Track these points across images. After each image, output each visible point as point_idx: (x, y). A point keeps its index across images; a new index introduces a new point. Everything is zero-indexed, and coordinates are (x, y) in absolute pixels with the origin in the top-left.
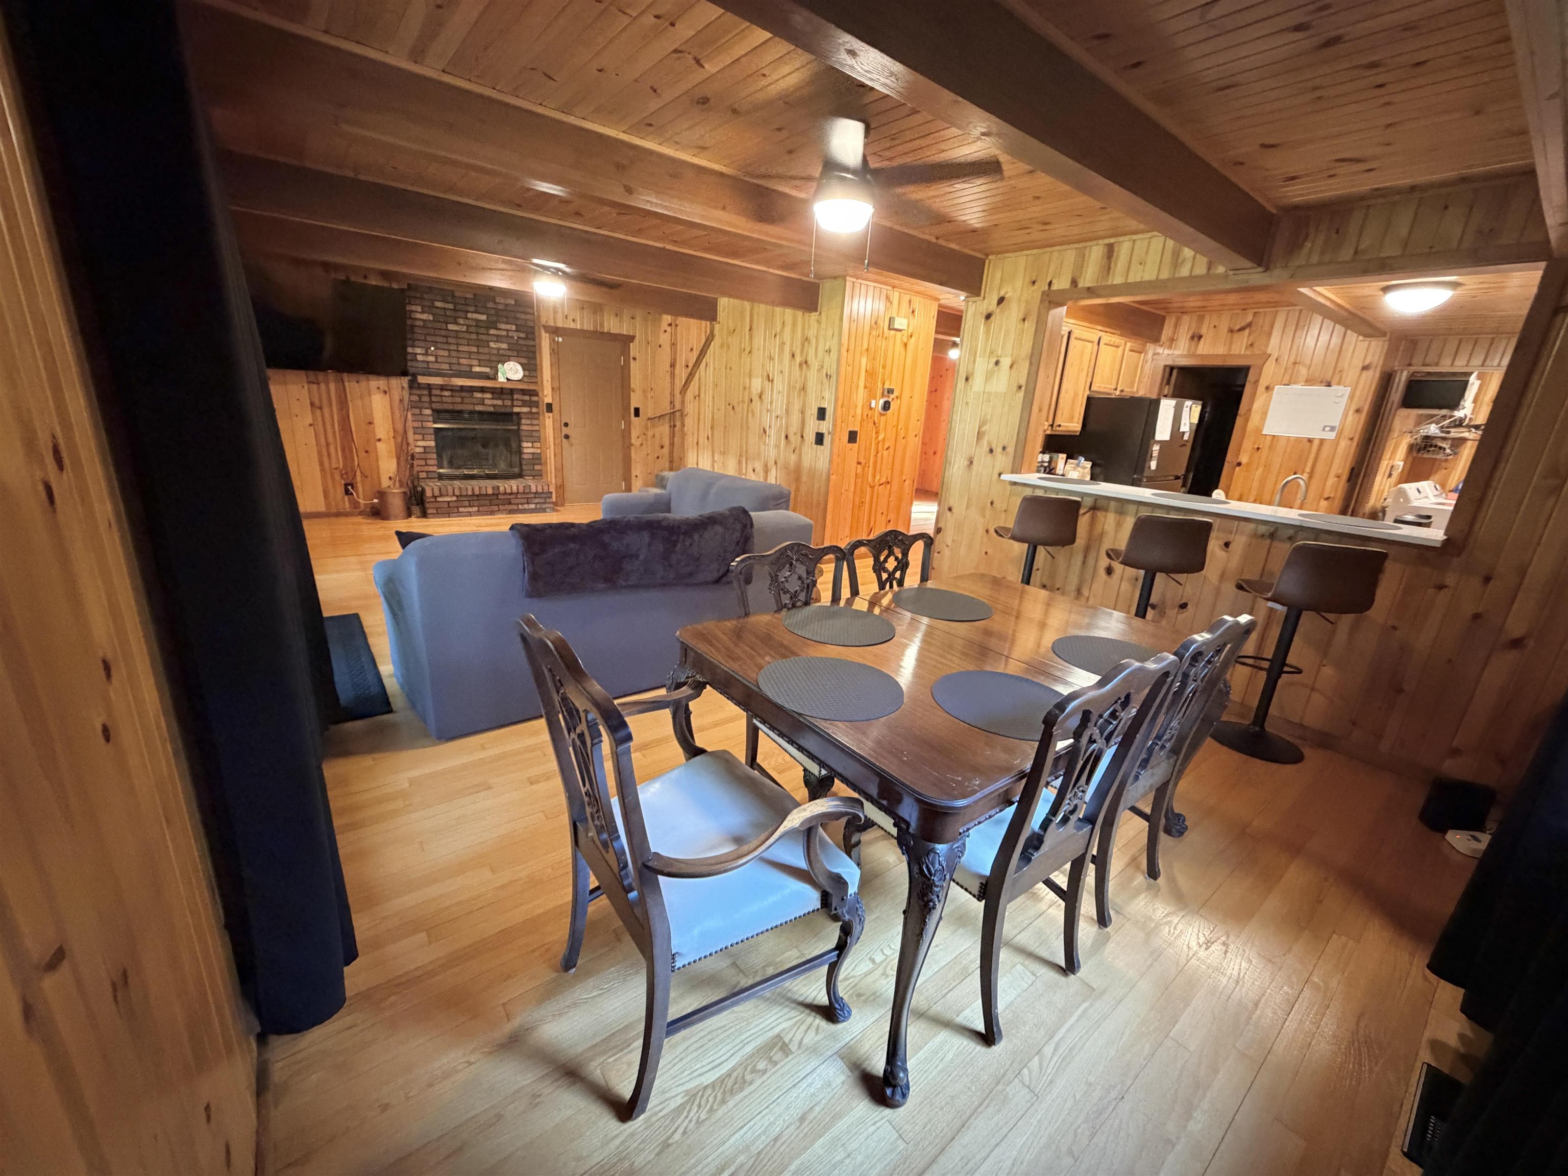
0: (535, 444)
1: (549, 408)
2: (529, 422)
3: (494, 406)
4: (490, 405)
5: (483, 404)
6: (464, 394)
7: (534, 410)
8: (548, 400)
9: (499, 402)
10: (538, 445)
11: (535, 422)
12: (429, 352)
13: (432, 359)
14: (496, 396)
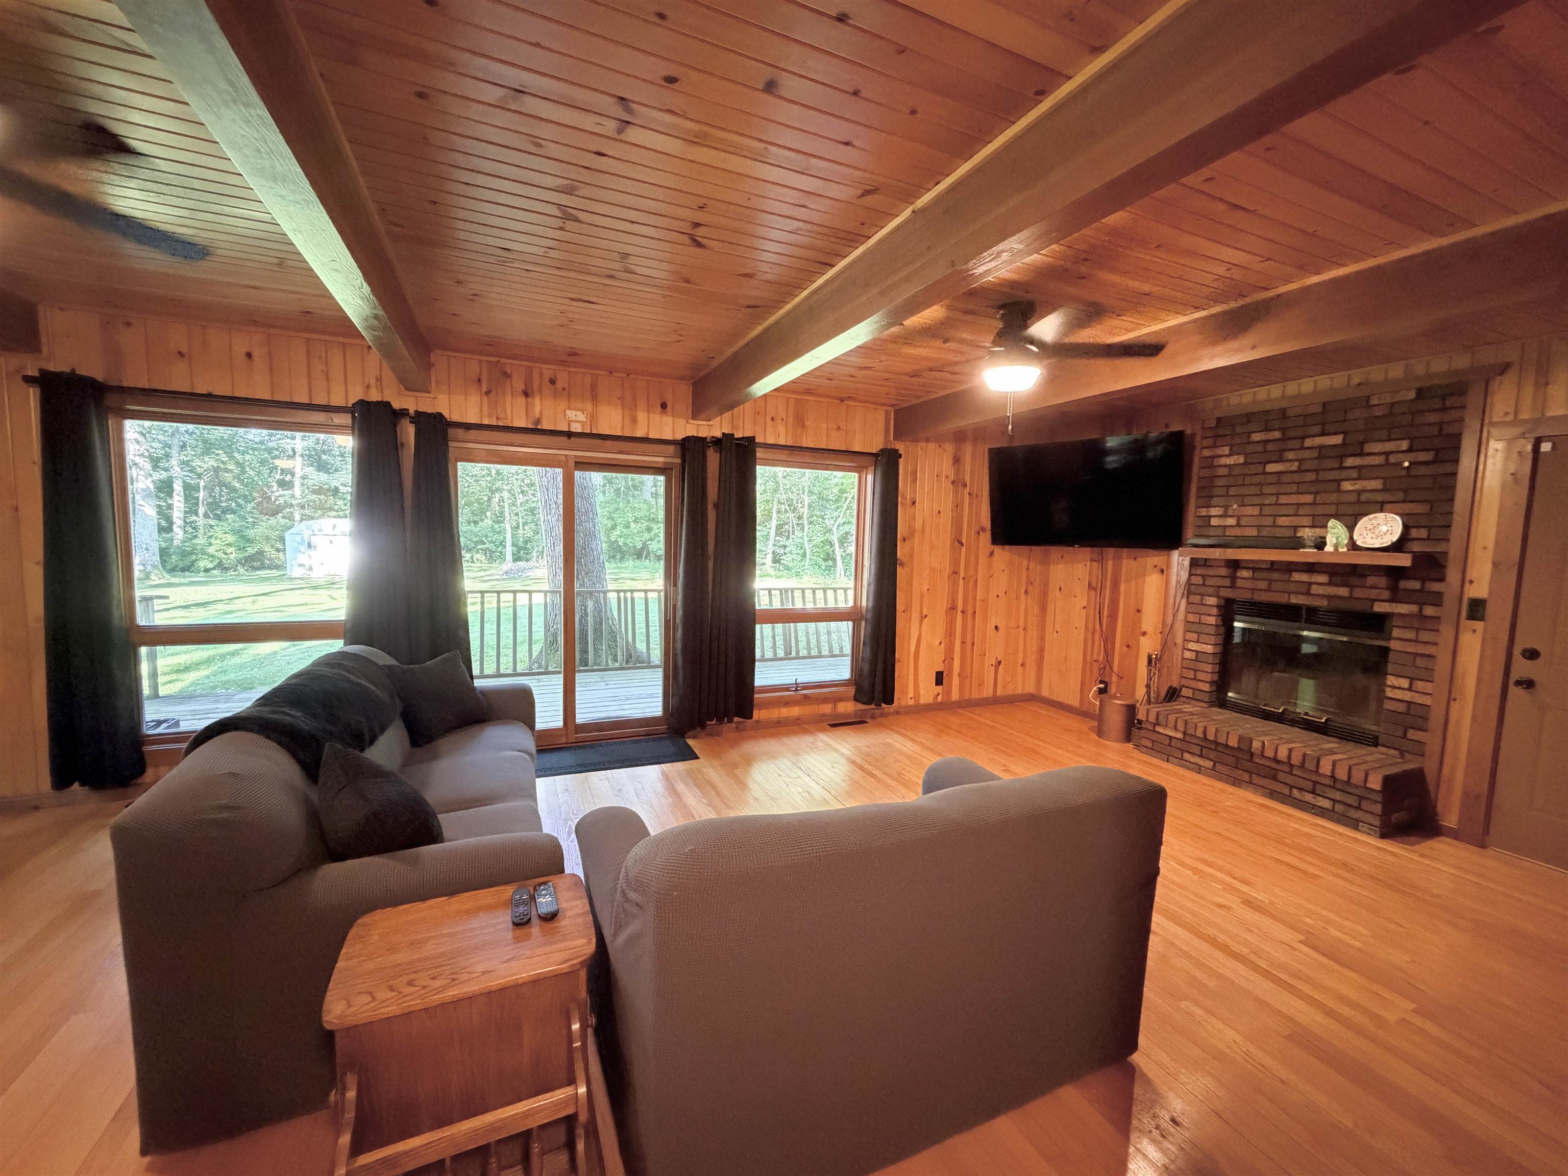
0: (1419, 685)
1: (1477, 609)
2: (1410, 635)
3: (1329, 597)
4: (1323, 596)
5: (1308, 593)
6: (1275, 576)
7: (1429, 611)
8: (1479, 589)
9: (1343, 591)
10: (1428, 687)
11: (1425, 636)
12: (1230, 513)
13: (1231, 521)
14: (1337, 579)
